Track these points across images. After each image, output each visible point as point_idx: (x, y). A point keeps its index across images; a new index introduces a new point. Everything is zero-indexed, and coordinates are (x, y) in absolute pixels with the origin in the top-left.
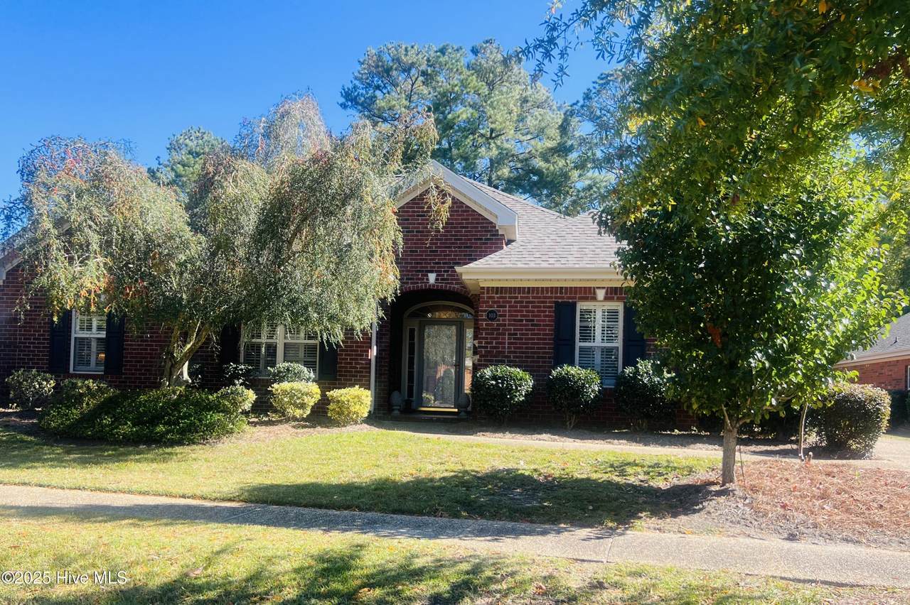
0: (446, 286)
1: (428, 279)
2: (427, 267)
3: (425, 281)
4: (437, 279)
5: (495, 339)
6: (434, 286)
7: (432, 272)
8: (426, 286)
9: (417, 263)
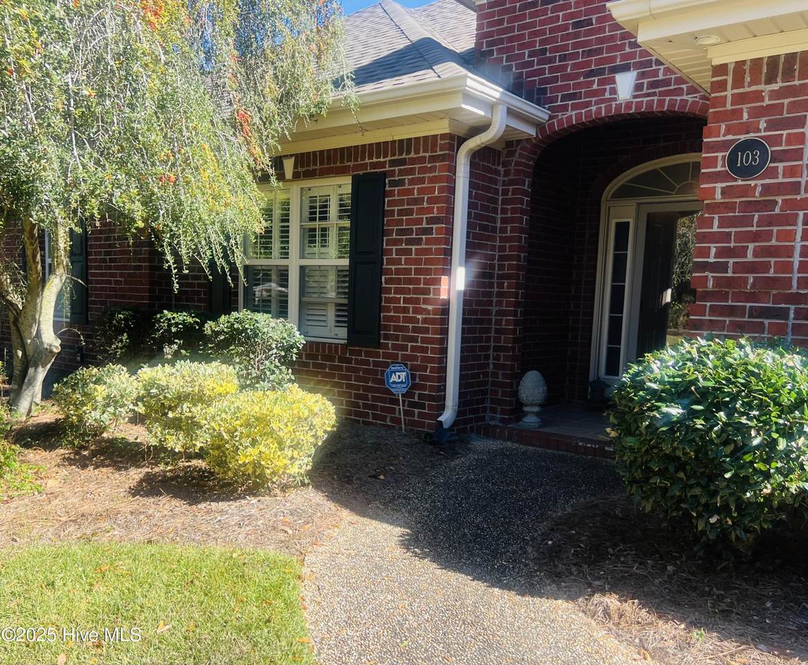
0: (661, 102)
1: (614, 91)
2: (613, 59)
3: (607, 95)
4: (638, 87)
5: (755, 237)
6: (629, 105)
7: (625, 68)
8: (609, 108)
9: (590, 53)
